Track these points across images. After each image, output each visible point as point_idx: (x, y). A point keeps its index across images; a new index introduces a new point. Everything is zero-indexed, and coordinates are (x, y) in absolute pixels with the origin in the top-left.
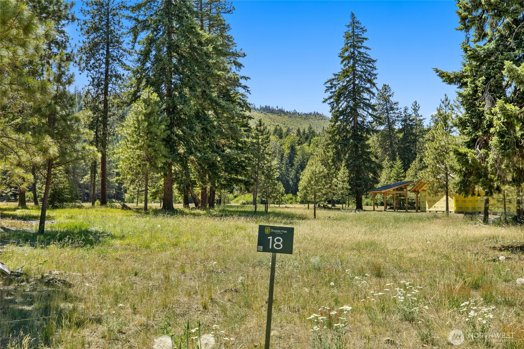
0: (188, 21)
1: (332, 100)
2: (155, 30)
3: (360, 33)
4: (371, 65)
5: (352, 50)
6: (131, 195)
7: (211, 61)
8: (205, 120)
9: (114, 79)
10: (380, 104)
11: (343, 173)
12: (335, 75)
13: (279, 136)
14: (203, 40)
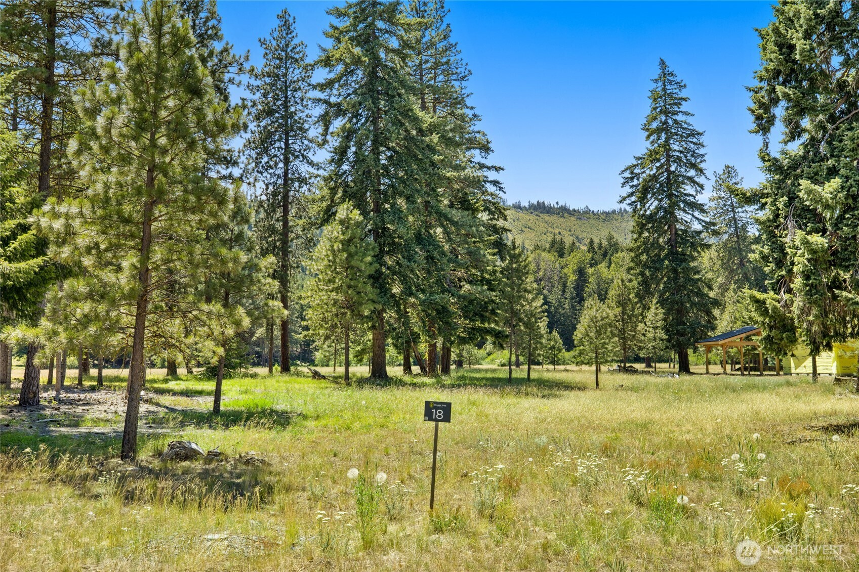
0: (401, 101)
1: (633, 199)
2: (353, 117)
3: (675, 91)
4: (695, 140)
5: (663, 118)
6: (325, 356)
7: (436, 157)
8: (430, 244)
9: (297, 184)
10: (720, 198)
11: (655, 314)
12: (637, 158)
13: (559, 252)
14: (425, 126)
